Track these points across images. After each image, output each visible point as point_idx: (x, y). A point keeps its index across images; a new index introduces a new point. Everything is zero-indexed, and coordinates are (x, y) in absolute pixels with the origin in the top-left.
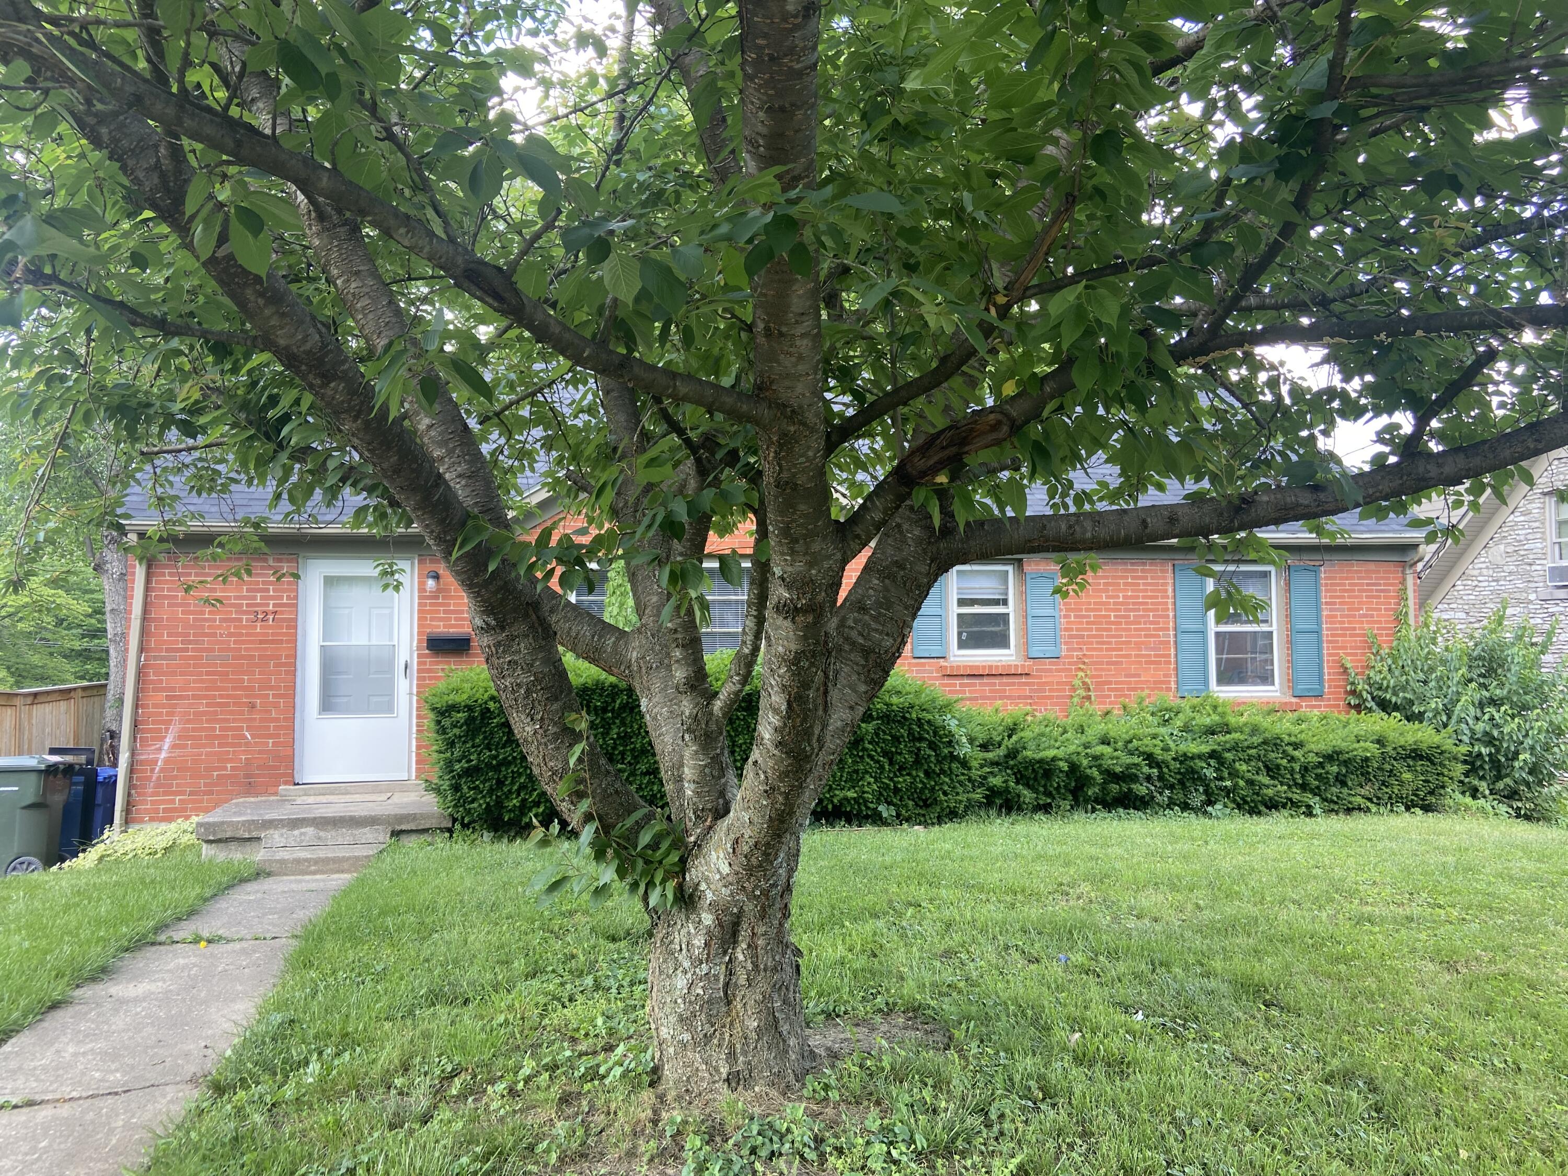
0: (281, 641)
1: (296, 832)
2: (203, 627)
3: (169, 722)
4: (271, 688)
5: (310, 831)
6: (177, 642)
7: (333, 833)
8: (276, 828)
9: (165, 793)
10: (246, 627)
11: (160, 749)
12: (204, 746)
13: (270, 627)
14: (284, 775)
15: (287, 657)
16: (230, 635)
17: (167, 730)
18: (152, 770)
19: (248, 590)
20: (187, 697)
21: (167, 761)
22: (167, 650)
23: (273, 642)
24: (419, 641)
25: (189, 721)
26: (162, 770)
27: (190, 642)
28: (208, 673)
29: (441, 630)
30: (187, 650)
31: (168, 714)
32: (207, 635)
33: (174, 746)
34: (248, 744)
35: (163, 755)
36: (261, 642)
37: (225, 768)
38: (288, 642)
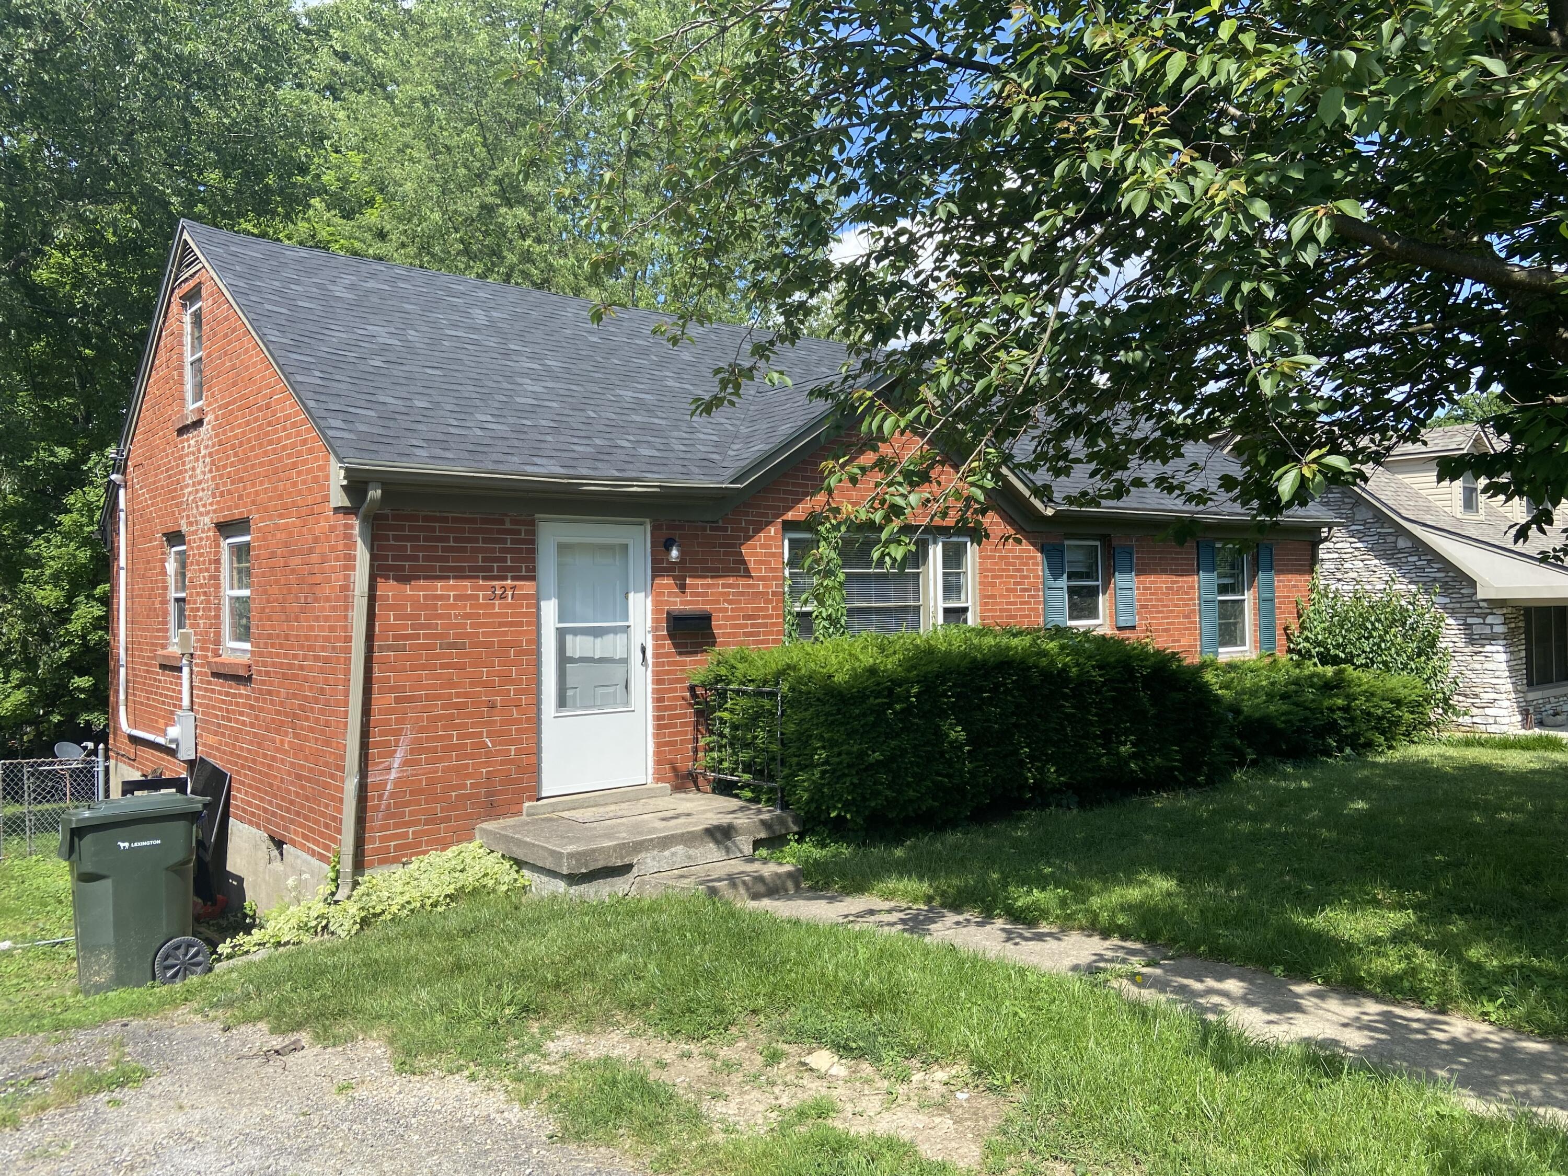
0: (520, 624)
1: (667, 853)
2: (435, 607)
3: (397, 733)
4: (512, 682)
5: (680, 849)
6: (405, 627)
7: (701, 849)
8: (647, 850)
9: (397, 826)
10: (482, 606)
11: (389, 769)
12: (441, 759)
13: (509, 606)
14: (525, 790)
15: (529, 642)
16: (467, 616)
17: (397, 741)
18: (380, 797)
19: (485, 559)
20: (418, 699)
21: (398, 782)
22: (395, 637)
23: (511, 624)
24: (656, 620)
25: (422, 729)
26: (392, 795)
27: (422, 627)
28: (443, 666)
29: (678, 606)
30: (417, 637)
31: (398, 721)
32: (440, 616)
33: (405, 763)
34: (488, 754)
35: (393, 775)
36: (501, 625)
37: (464, 786)
38: (529, 624)
